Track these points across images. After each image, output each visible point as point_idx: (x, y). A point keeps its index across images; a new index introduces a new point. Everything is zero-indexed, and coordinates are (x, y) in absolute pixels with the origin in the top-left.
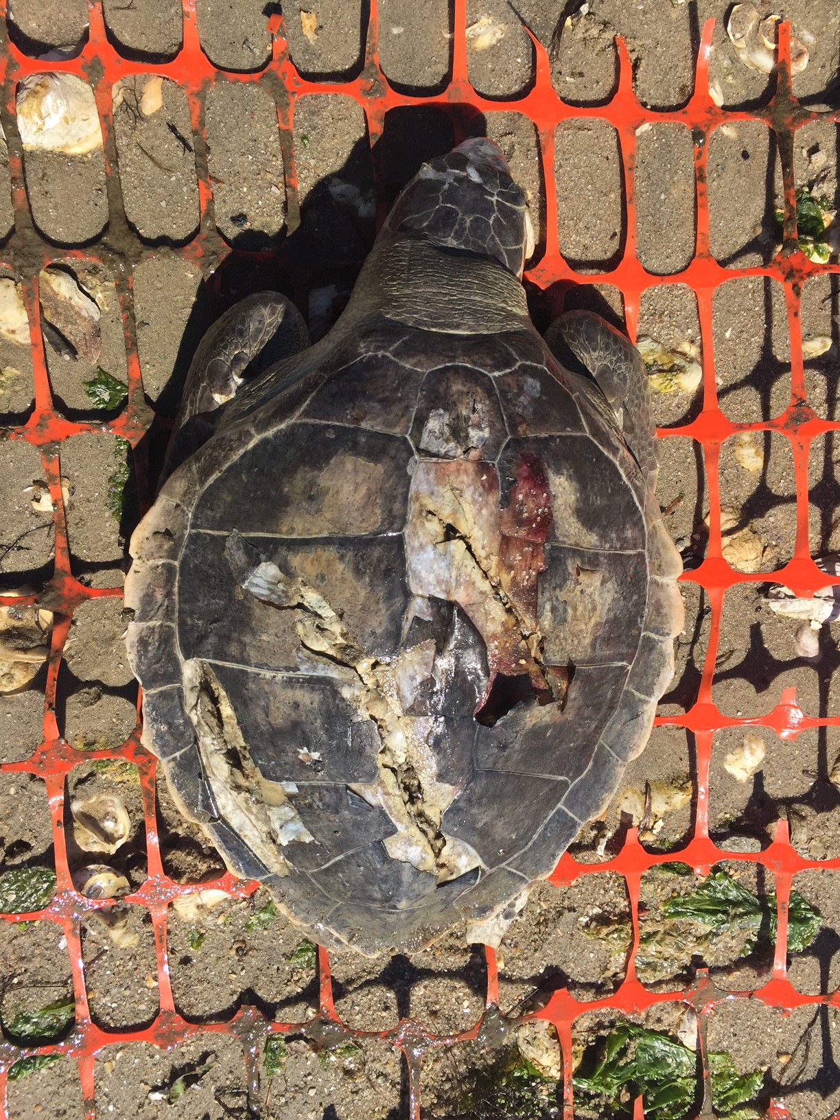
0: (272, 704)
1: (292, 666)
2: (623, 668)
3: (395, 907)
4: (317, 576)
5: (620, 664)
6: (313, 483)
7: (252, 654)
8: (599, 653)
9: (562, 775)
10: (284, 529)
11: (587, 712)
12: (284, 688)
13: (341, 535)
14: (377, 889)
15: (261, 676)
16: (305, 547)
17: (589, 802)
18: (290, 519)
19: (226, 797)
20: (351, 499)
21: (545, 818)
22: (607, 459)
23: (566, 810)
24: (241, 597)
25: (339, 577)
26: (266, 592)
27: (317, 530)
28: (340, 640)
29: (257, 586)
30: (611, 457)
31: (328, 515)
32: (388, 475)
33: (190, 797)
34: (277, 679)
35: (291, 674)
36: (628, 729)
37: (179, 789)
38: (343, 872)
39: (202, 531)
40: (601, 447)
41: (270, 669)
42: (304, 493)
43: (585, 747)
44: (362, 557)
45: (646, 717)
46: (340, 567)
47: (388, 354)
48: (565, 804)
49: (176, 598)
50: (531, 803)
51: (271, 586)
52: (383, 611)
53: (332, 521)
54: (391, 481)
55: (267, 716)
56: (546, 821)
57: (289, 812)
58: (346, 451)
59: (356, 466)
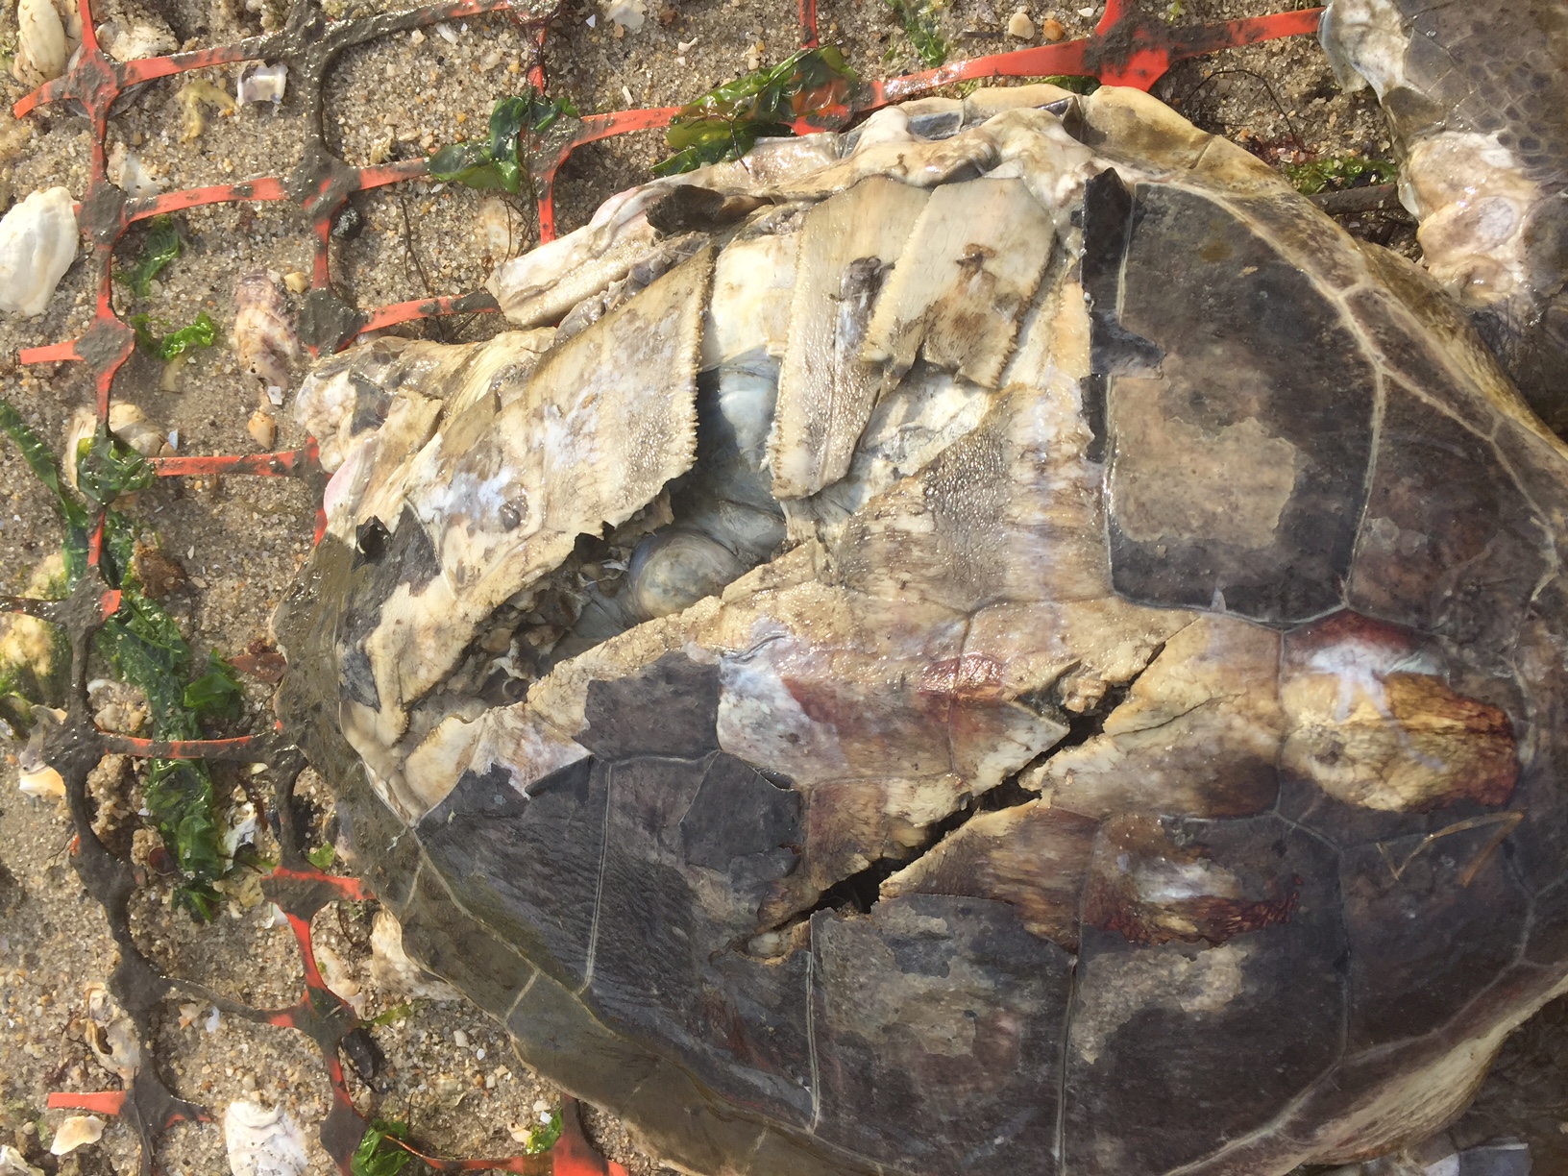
8: (838, 1051)
58: (1306, 470)
59: (1272, 489)
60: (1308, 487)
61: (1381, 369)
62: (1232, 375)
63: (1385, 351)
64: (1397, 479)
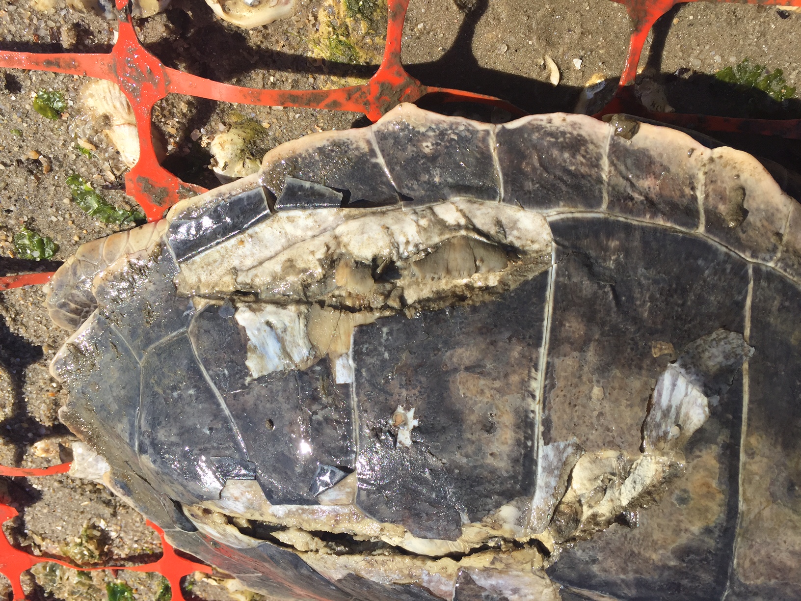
0: (489, 382)
1: (553, 433)
4: (685, 491)
7: (569, 361)
10: (753, 441)
12: (516, 411)
13: (738, 530)
15: (533, 372)
16: (727, 476)
18: (767, 451)
19: (307, 228)
20: (783, 547)
24: (655, 352)
25: (683, 526)
26: (664, 402)
27: (748, 495)
28: (587, 513)
29: (674, 385)
31: (766, 513)
33: (307, 166)
34: (530, 400)
35: (539, 429)
37: (321, 150)
39: (751, 285)
41: (546, 392)
44: (706, 559)
46: (696, 528)
49: (647, 220)
51: (673, 410)
52: (622, 576)
53: (759, 517)
55: (467, 369)
57: (300, 354)
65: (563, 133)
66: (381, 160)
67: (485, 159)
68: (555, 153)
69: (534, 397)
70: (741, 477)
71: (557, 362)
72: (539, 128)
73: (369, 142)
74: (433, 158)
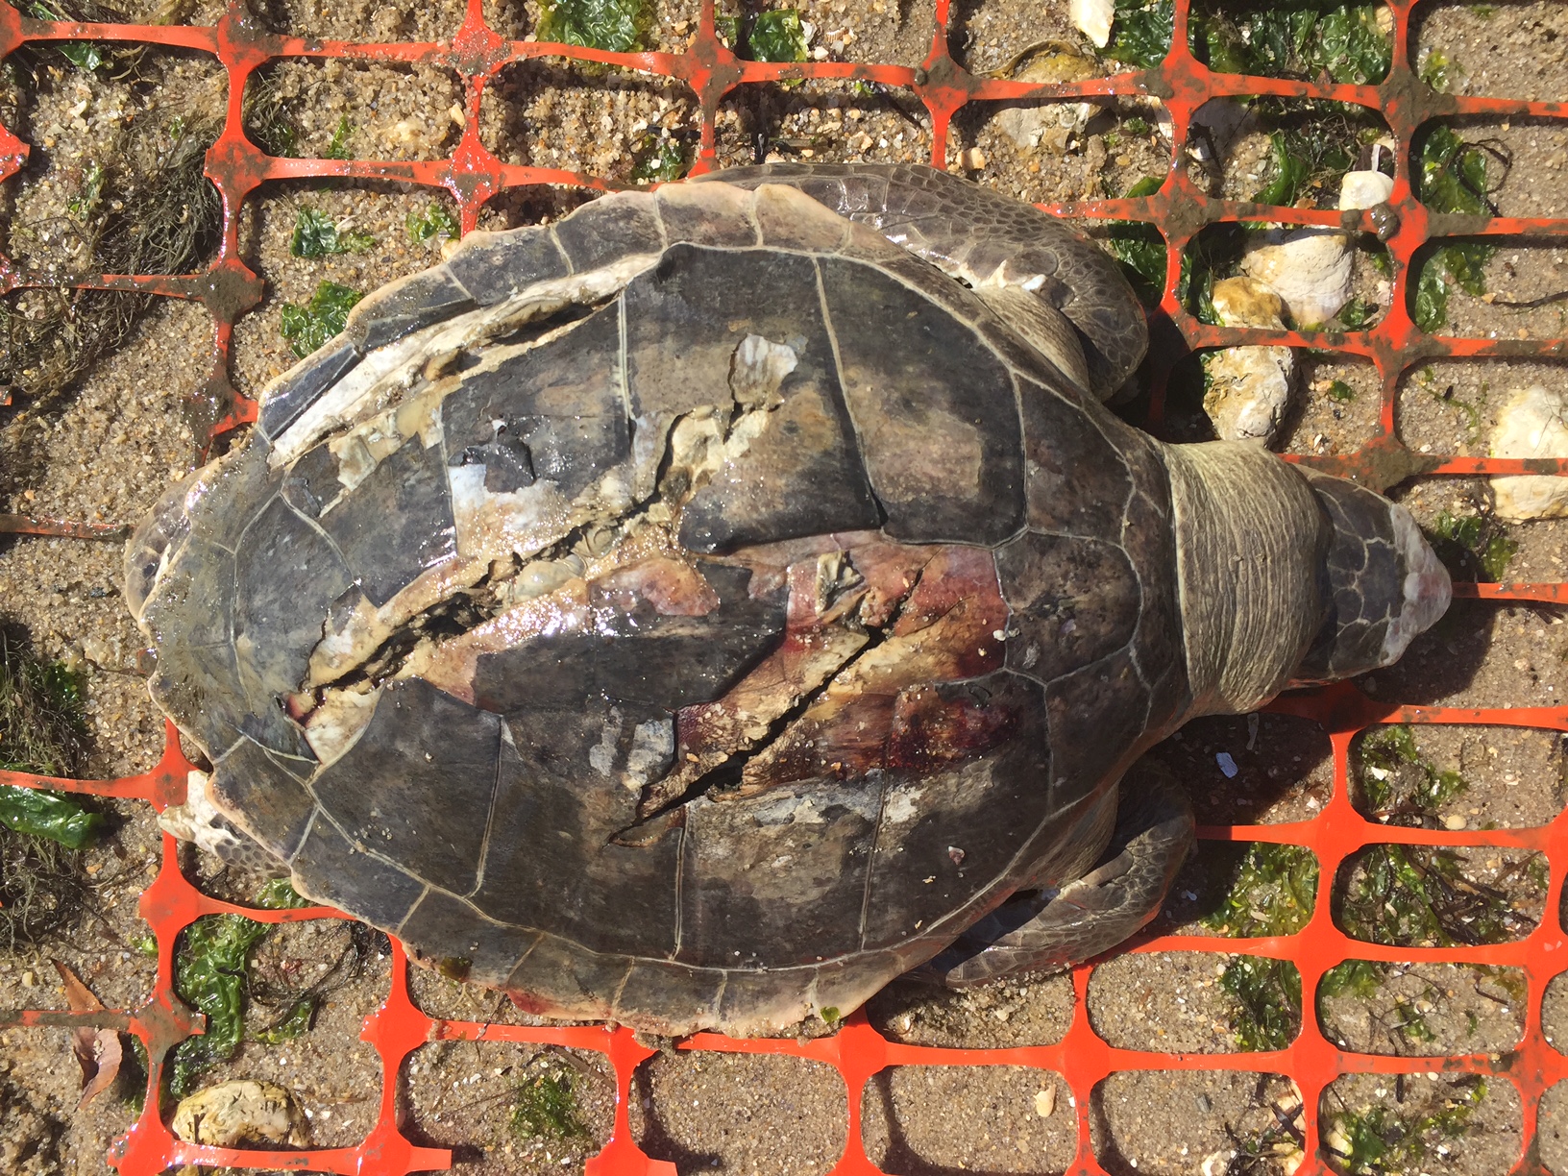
0: (574, 388)
1: (642, 406)
2: (670, 946)
3: (238, 633)
4: (792, 423)
5: (679, 941)
6: (929, 401)
8: (700, 896)
9: (486, 876)
10: (852, 373)
11: (597, 899)
12: (604, 401)
13: (861, 450)
14: (271, 597)
15: (615, 368)
16: (832, 404)
17: (435, 936)
18: (869, 378)
19: (395, 358)
21: (406, 865)
22: (1010, 857)
23: (421, 899)
24: (733, 328)
25: (798, 453)
26: (749, 359)
27: (860, 417)
28: (697, 471)
29: (756, 347)
30: (1012, 864)
31: (887, 429)
32: (965, 506)
33: (388, 307)
34: (616, 389)
35: (628, 407)
36: (564, 980)
37: (400, 293)
38: (293, 542)
39: (818, 271)
40: (1027, 844)
41: (630, 378)
42: (912, 392)
43: (536, 908)
45: (585, 1005)
46: (813, 452)
47: (1134, 490)
48: (432, 895)
50: (436, 832)
51: (759, 366)
53: (879, 435)
54: (957, 511)
55: (550, 385)
56: (400, 867)
57: (389, 443)
58: (987, 442)
59: (970, 458)
60: (991, 454)
61: (1013, 371)
62: (925, 385)
63: (1011, 358)
64: (1038, 444)
65: (614, 210)
66: (457, 284)
67: (551, 251)
68: (611, 226)
69: (618, 385)
70: (848, 404)
71: (637, 355)
72: (591, 212)
73: (444, 273)
74: (504, 267)
